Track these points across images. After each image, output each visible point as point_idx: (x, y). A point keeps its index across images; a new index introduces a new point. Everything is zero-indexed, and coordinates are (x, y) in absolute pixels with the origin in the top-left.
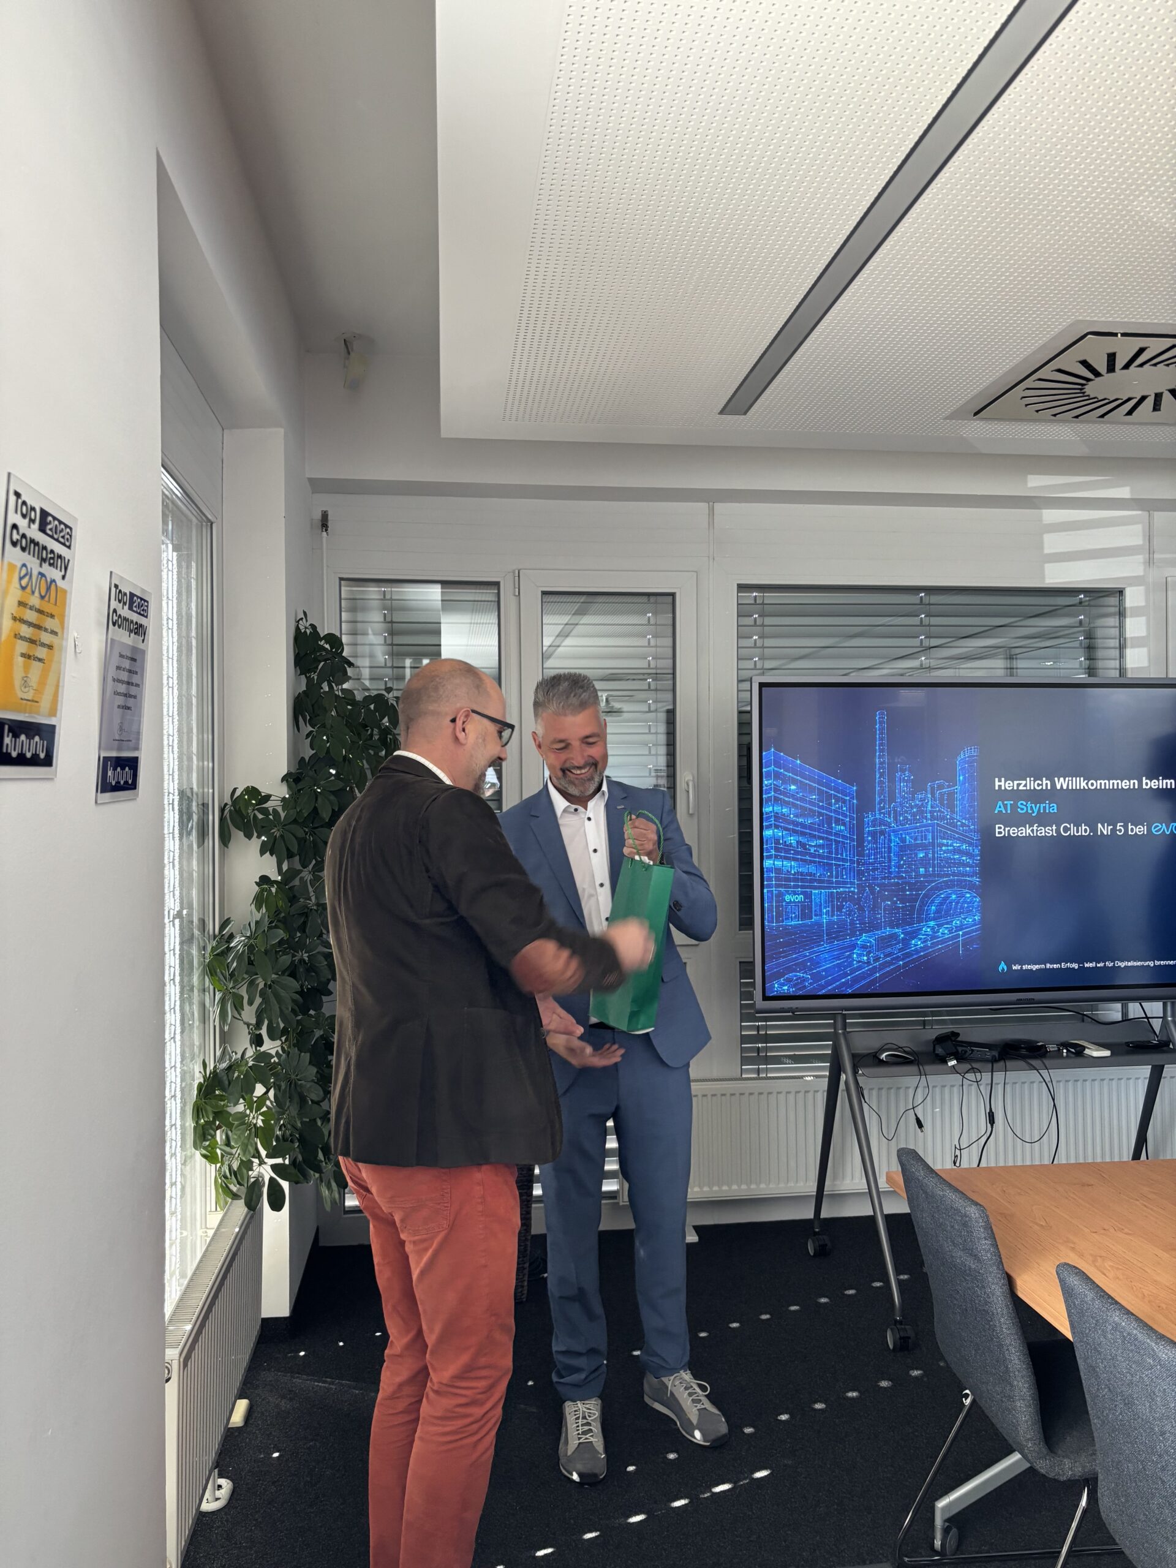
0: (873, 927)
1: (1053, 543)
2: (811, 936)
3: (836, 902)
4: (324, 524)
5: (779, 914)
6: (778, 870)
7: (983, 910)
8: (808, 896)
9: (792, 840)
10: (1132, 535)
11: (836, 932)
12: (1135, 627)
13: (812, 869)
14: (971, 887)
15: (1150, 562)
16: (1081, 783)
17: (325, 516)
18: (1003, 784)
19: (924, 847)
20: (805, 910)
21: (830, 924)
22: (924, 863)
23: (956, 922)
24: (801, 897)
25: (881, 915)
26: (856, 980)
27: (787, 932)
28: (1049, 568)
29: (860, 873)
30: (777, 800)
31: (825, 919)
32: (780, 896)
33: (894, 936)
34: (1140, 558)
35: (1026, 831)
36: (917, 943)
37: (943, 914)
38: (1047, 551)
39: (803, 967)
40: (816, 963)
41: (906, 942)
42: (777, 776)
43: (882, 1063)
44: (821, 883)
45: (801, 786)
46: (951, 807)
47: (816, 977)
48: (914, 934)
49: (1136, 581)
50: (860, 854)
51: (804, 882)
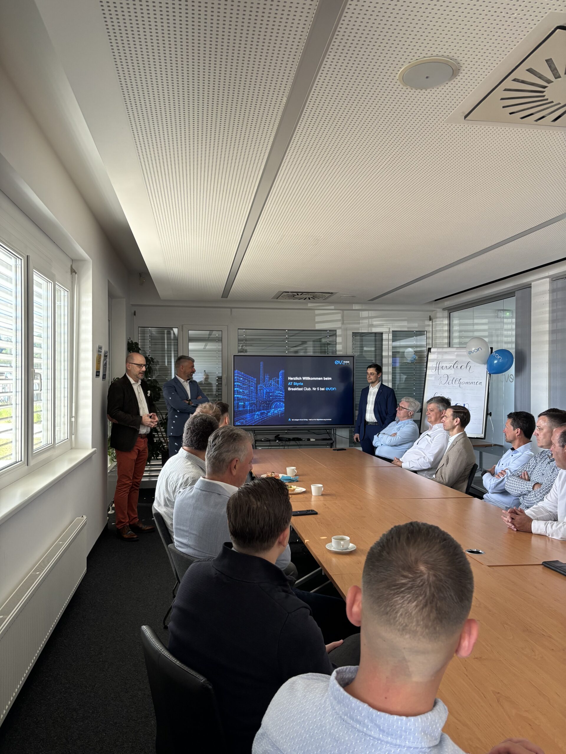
0: (259, 410)
1: (318, 319)
2: (245, 412)
3: (251, 405)
4: (135, 314)
5: (238, 407)
6: (238, 397)
7: (285, 407)
8: (245, 403)
9: (241, 390)
10: (338, 317)
11: (251, 411)
12: (339, 340)
13: (246, 397)
14: (283, 401)
15: (343, 323)
16: (308, 378)
17: (135, 312)
18: (290, 378)
19: (272, 392)
20: (244, 406)
21: (250, 410)
22: (272, 396)
23: (279, 409)
24: (243, 404)
25: (261, 408)
26: (255, 422)
27: (240, 411)
28: (316, 325)
29: (257, 398)
30: (238, 382)
31: (248, 408)
32: (238, 403)
33: (264, 412)
34: (340, 322)
35: (295, 389)
36: (269, 414)
37: (276, 407)
38: (316, 321)
39: (243, 419)
40: (246, 418)
41: (267, 414)
42: (238, 376)
43: (262, 441)
44: (248, 400)
45: (244, 378)
46: (278, 383)
47: (246, 421)
48: (269, 412)
49: (339, 328)
50: (257, 394)
51: (243, 400)
